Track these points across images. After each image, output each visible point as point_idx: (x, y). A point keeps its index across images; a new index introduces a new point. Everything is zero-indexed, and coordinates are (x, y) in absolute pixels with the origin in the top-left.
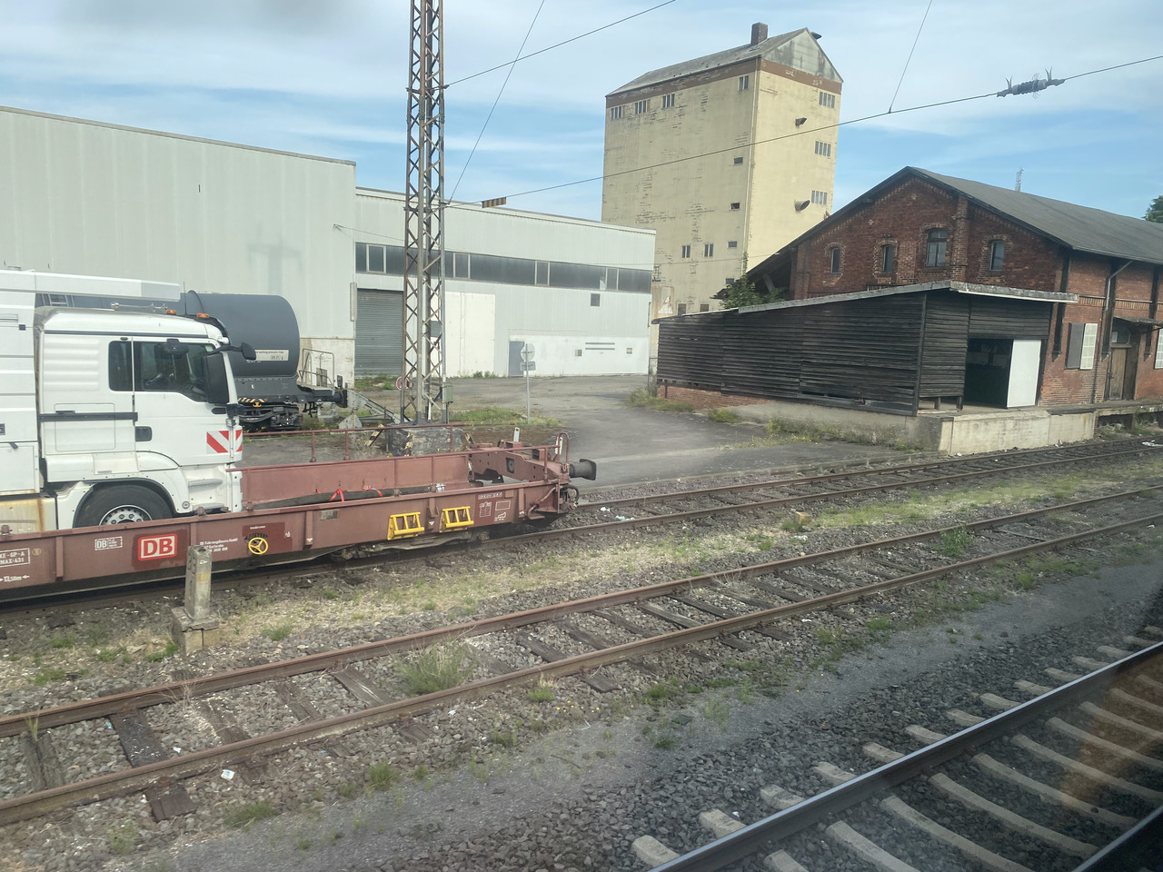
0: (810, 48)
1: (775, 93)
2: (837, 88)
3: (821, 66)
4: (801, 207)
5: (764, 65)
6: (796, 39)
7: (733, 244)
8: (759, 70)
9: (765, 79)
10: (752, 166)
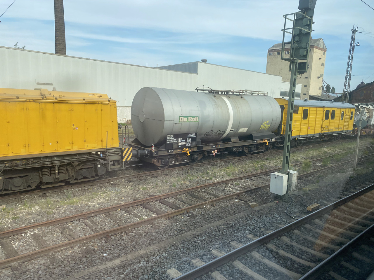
0: (322, 43)
1: (316, 53)
2: (326, 51)
3: (324, 46)
4: (319, 78)
5: (315, 47)
6: (320, 41)
7: (305, 86)
8: (314, 48)
9: (315, 50)
10: (311, 69)
